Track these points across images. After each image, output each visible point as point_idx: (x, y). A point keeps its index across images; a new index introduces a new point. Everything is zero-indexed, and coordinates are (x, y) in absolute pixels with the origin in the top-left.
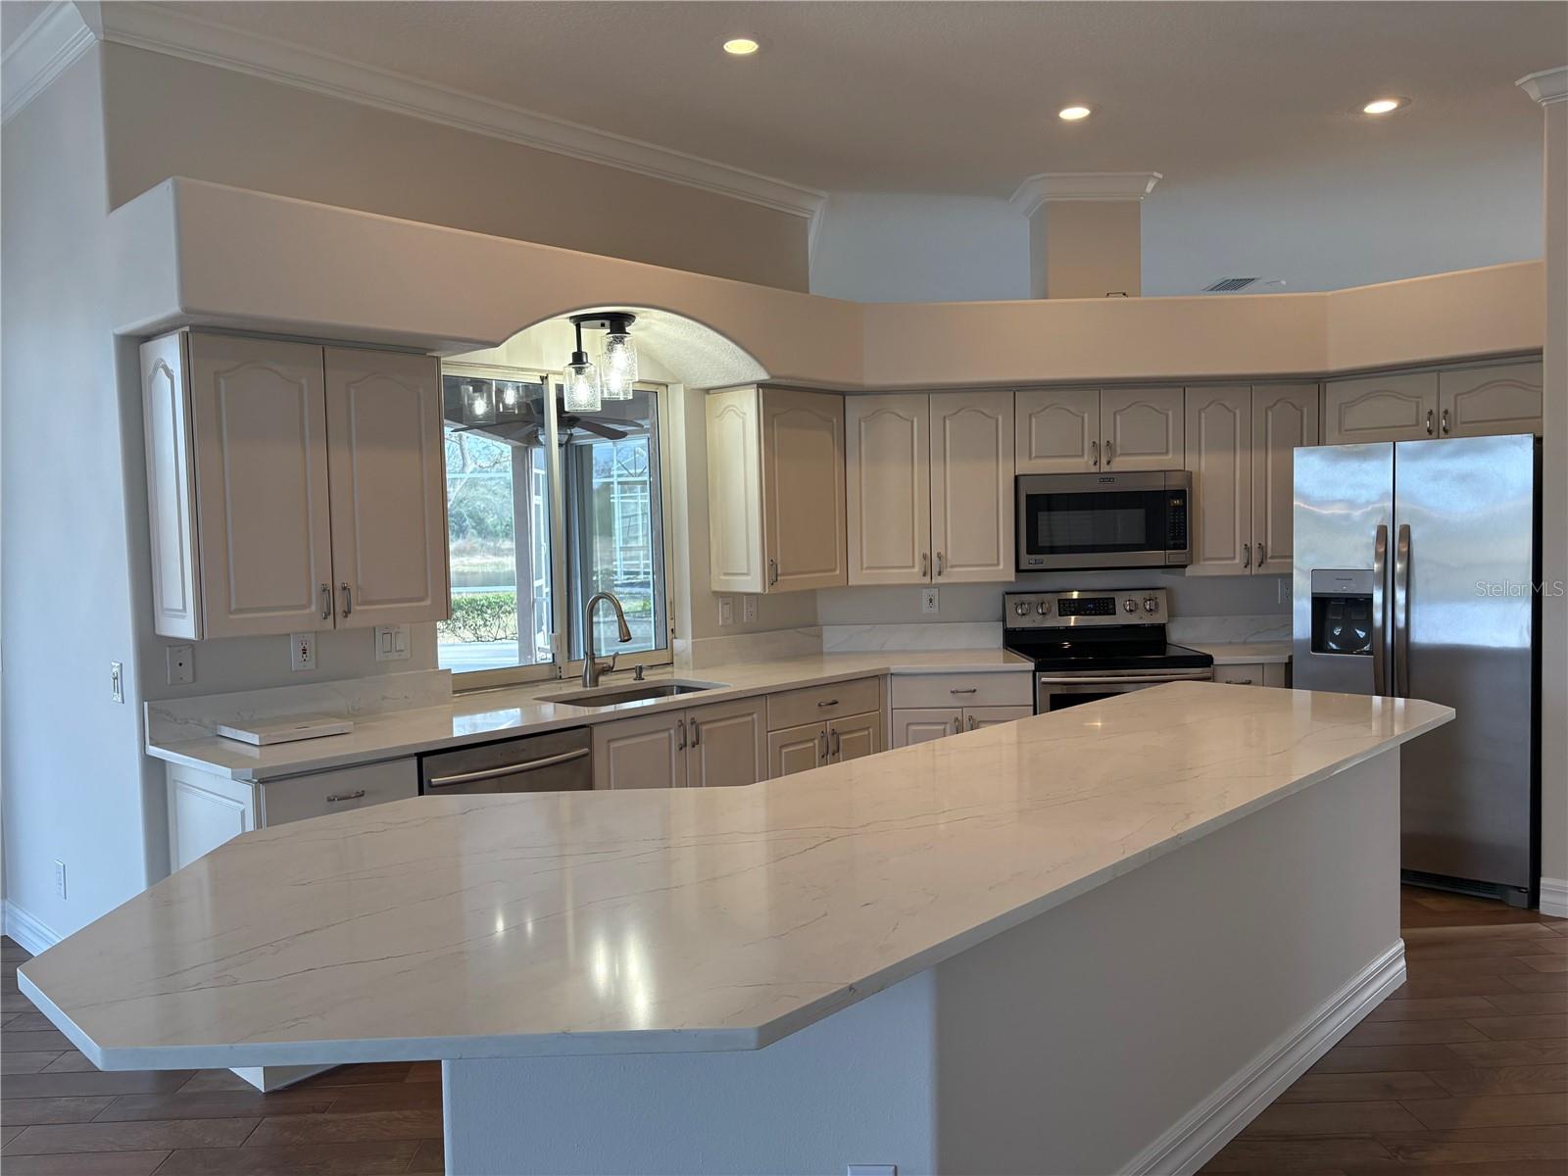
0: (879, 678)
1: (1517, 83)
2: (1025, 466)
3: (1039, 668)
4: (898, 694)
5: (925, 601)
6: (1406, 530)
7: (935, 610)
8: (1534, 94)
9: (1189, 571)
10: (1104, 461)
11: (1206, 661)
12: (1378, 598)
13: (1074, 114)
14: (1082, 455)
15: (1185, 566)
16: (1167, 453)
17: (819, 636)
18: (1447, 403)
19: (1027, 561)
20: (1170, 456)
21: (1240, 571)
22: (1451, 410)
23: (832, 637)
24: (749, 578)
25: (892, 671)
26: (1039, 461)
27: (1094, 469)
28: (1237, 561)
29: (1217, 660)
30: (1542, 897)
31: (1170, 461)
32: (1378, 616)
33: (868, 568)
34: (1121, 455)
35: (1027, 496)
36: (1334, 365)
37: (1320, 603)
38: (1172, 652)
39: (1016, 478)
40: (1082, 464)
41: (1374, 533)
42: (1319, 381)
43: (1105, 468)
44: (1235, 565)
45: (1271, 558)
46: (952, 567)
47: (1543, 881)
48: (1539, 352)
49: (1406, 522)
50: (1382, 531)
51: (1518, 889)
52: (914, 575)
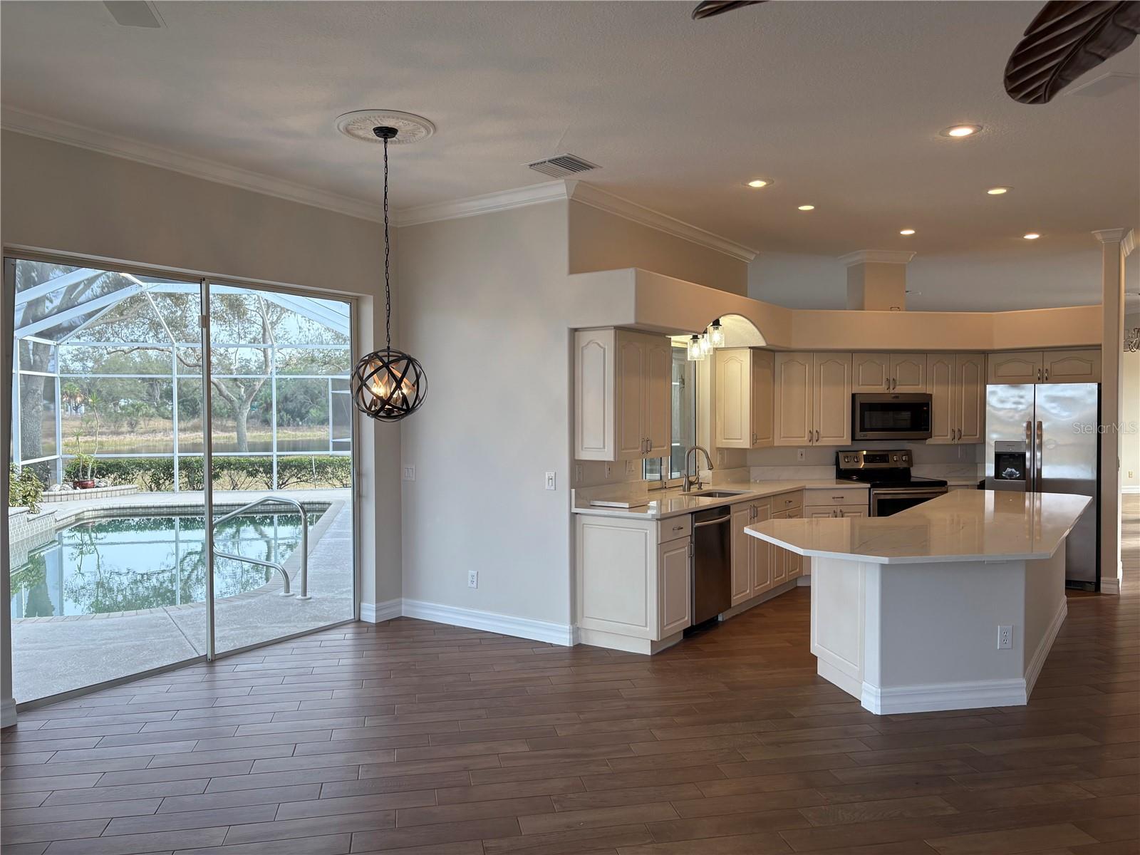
0: (800, 491)
1: (1093, 232)
2: (857, 389)
3: (873, 486)
4: (808, 499)
5: (799, 455)
6: (1040, 423)
7: (804, 459)
8: (1099, 237)
9: (929, 441)
10: (891, 388)
11: (943, 483)
12: (1028, 455)
13: (907, 232)
14: (882, 385)
15: (926, 439)
16: (919, 385)
17: (749, 472)
18: (1047, 366)
19: (859, 435)
20: (920, 386)
21: (950, 442)
22: (1049, 370)
23: (755, 472)
24: (741, 441)
25: (807, 488)
26: (862, 387)
27: (887, 392)
28: (949, 437)
29: (949, 483)
30: (1102, 585)
31: (919, 389)
32: (1028, 464)
33: (784, 437)
34: (899, 385)
35: (861, 404)
36: (997, 347)
37: (998, 457)
38: (913, 480)
39: (853, 395)
40: (881, 389)
41: (1025, 425)
42: (985, 353)
43: (892, 391)
44: (948, 439)
45: (964, 436)
46: (823, 437)
47: (1102, 579)
48: (1101, 345)
49: (1040, 420)
50: (1029, 423)
51: (1090, 583)
52: (804, 441)
